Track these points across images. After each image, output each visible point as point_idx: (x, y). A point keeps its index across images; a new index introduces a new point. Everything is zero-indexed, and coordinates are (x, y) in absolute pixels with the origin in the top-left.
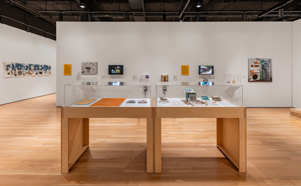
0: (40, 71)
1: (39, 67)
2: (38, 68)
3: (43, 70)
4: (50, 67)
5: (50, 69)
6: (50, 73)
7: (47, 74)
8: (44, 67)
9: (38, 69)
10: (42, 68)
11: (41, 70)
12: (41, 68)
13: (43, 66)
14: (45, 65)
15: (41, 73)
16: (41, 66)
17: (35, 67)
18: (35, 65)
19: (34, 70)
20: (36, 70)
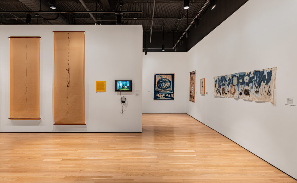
0: (247, 87)
1: (245, 78)
2: (243, 80)
3: (251, 85)
4: (270, 74)
5: (268, 82)
6: (269, 93)
7: (259, 95)
8: (253, 77)
9: (243, 83)
10: (251, 80)
11: (248, 84)
12: (247, 81)
13: (252, 75)
14: (256, 72)
15: (247, 93)
16: (249, 75)
17: (238, 79)
18: (238, 75)
19: (237, 85)
20: (240, 86)
